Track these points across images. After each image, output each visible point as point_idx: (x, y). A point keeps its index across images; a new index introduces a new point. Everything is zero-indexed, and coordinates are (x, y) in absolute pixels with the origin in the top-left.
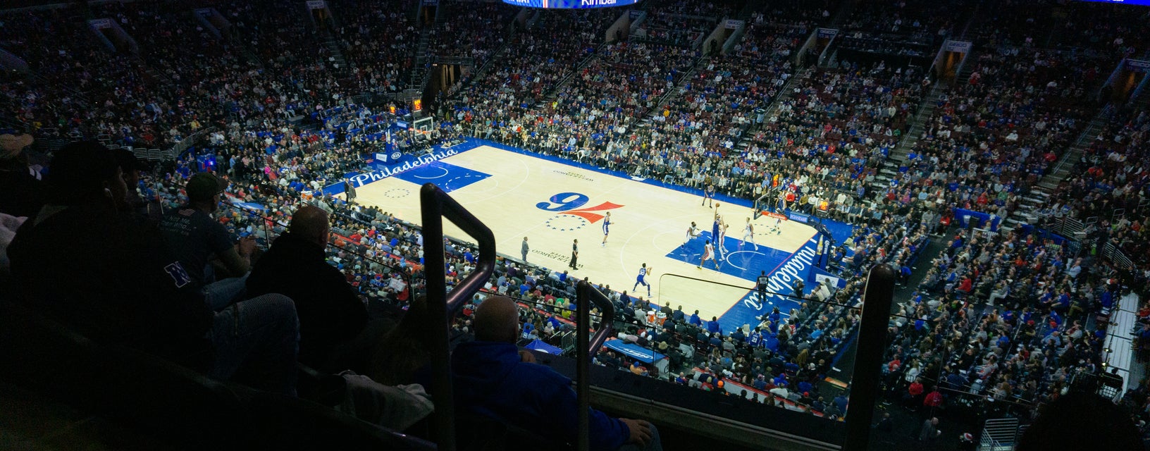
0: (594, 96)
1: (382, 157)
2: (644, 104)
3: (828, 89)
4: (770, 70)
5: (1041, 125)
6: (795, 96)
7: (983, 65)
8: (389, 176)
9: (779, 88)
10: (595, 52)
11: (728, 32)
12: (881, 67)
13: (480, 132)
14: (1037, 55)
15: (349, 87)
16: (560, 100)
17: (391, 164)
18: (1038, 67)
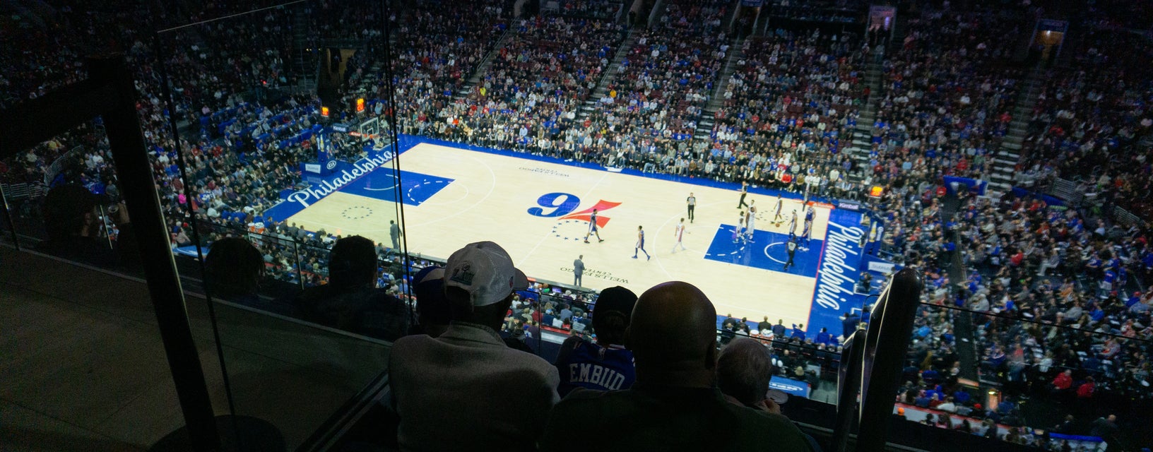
0: (526, 79)
1: (313, 168)
2: (585, 85)
3: (773, 59)
6: (742, 69)
7: (914, 30)
8: (333, 191)
9: (723, 61)
10: (508, 27)
12: (816, 35)
13: (411, 128)
14: (959, 18)
15: (231, 84)
16: (488, 85)
17: (328, 175)
18: (963, 30)
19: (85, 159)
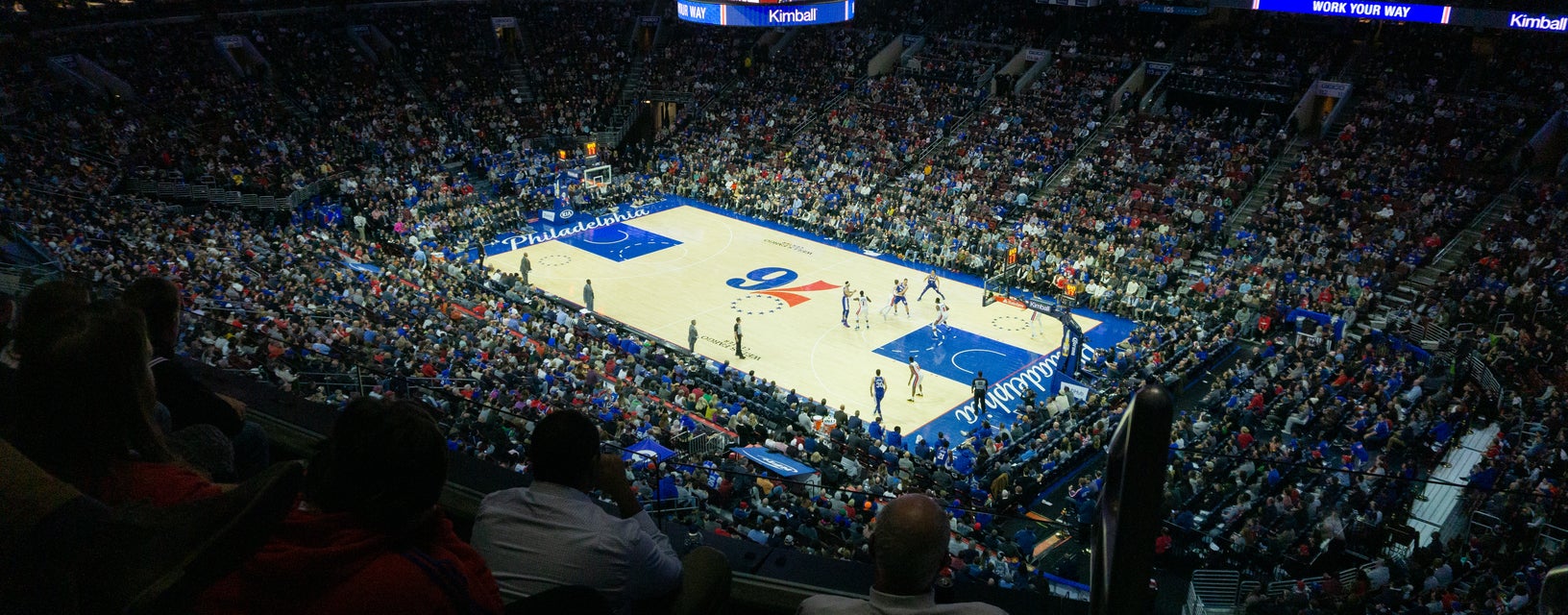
0: (840, 145)
1: (549, 215)
2: (900, 158)
3: (1147, 143)
4: (1074, 115)
5: (1427, 198)
6: (1100, 151)
7: (1362, 115)
8: (553, 239)
9: (1080, 140)
10: (851, 88)
11: (1029, 64)
12: (1224, 115)
13: (684, 188)
14: (1440, 102)
15: (530, 129)
16: (795, 150)
17: (559, 224)
18: (1438, 120)
19: (340, 183)
